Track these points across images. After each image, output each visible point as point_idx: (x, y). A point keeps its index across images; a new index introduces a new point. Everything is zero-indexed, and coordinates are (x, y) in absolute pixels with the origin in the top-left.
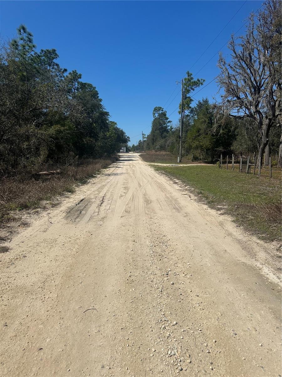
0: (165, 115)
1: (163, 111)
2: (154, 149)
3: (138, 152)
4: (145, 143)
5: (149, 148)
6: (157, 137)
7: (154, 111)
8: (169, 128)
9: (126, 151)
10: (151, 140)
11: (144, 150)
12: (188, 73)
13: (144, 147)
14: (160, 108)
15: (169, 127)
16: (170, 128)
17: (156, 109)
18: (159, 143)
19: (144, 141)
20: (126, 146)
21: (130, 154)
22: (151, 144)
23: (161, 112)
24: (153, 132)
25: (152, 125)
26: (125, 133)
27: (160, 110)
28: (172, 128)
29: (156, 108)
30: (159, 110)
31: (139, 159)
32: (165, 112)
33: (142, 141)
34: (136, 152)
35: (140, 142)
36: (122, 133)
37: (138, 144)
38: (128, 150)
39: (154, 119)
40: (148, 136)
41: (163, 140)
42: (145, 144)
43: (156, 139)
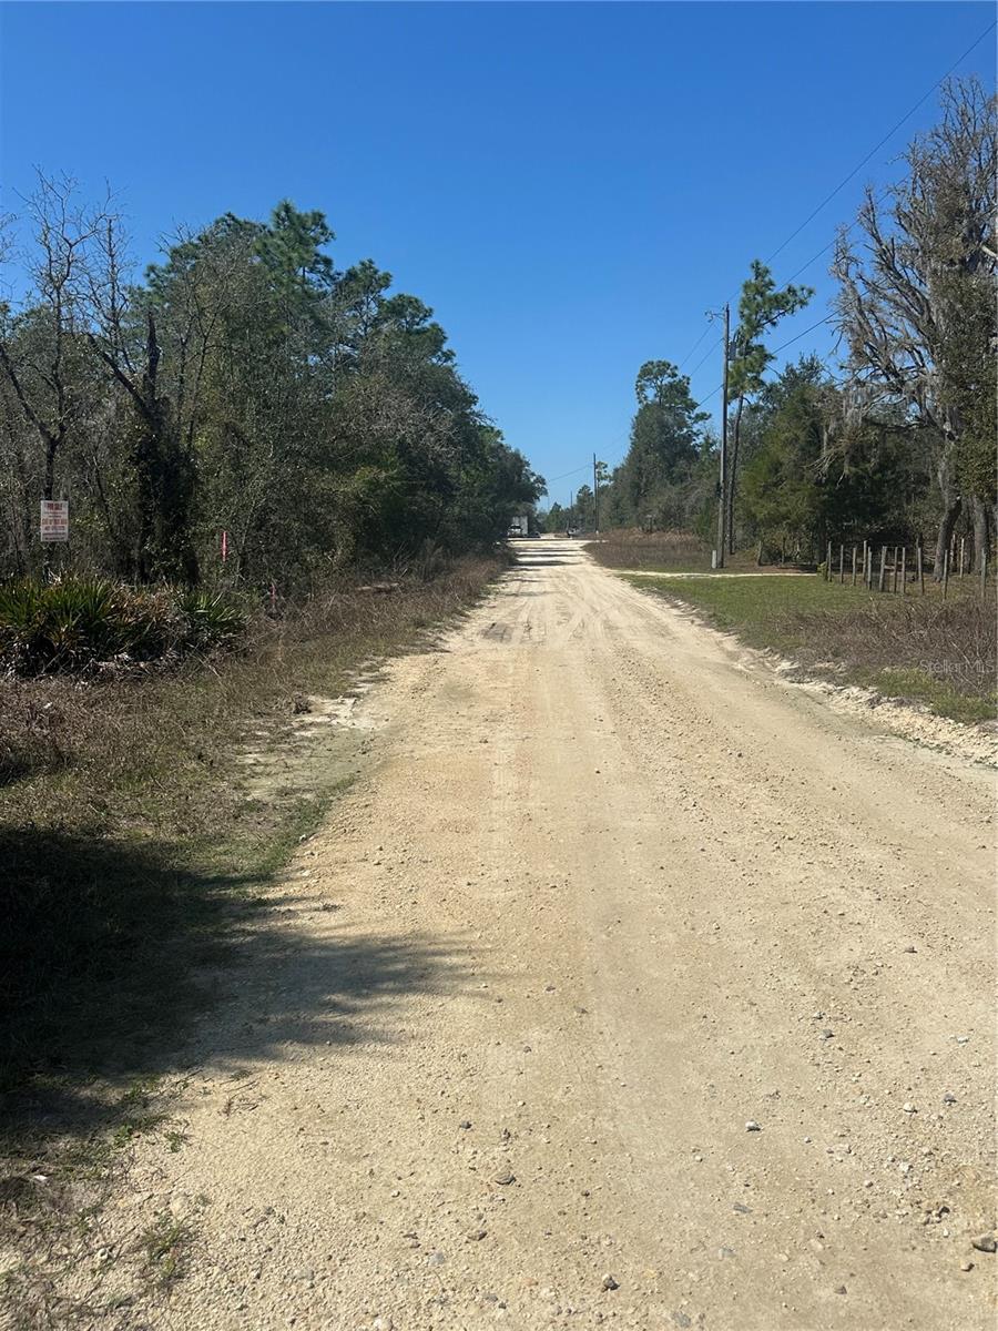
0: (685, 392)
1: (676, 375)
2: (639, 523)
3: (575, 537)
4: (603, 497)
5: (622, 520)
6: (650, 480)
7: (640, 376)
8: (700, 440)
9: (529, 530)
10: (629, 490)
11: (601, 526)
12: (756, 267)
13: (602, 514)
14: (664, 365)
15: (701, 437)
16: (703, 441)
17: (649, 372)
18: (659, 499)
19: (601, 491)
20: (529, 514)
21: (547, 541)
22: (626, 503)
23: (667, 380)
24: (636, 456)
25: (631, 432)
26: (528, 464)
27: (665, 372)
28: (708, 443)
29: (650, 367)
30: (662, 373)
31: (583, 560)
32: (685, 380)
33: (592, 490)
34: (569, 536)
35: (584, 495)
36: (518, 463)
37: (575, 502)
38: (535, 530)
39: (640, 406)
40: (616, 470)
41: (676, 489)
42: (606, 503)
43: (646, 485)
